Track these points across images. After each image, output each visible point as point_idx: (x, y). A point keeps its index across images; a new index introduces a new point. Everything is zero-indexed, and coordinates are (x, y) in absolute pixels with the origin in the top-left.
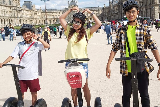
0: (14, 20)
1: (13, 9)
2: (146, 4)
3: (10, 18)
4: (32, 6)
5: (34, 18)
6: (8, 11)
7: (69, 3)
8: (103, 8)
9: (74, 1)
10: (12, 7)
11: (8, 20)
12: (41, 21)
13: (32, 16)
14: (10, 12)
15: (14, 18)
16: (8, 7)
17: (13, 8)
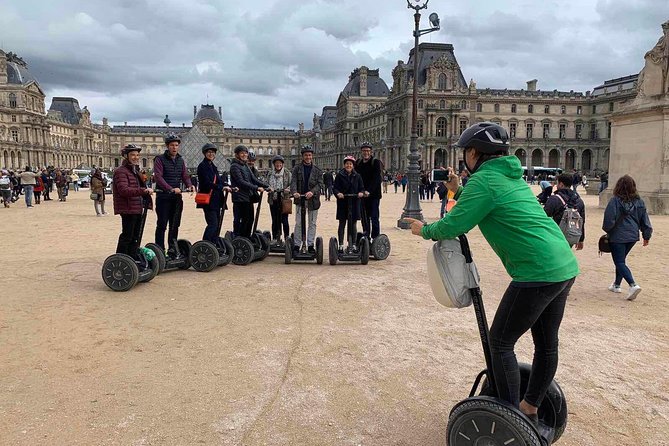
0: (26, 154)
1: (24, 120)
2: (393, 136)
3: (13, 148)
4: (80, 115)
5: (86, 150)
6: (7, 126)
7: (195, 112)
8: (298, 134)
9: (212, 107)
10: (21, 113)
11: (9, 153)
12: (105, 161)
13: (79, 145)
14: (14, 131)
15: (25, 148)
16: (8, 113)
17: (25, 118)
